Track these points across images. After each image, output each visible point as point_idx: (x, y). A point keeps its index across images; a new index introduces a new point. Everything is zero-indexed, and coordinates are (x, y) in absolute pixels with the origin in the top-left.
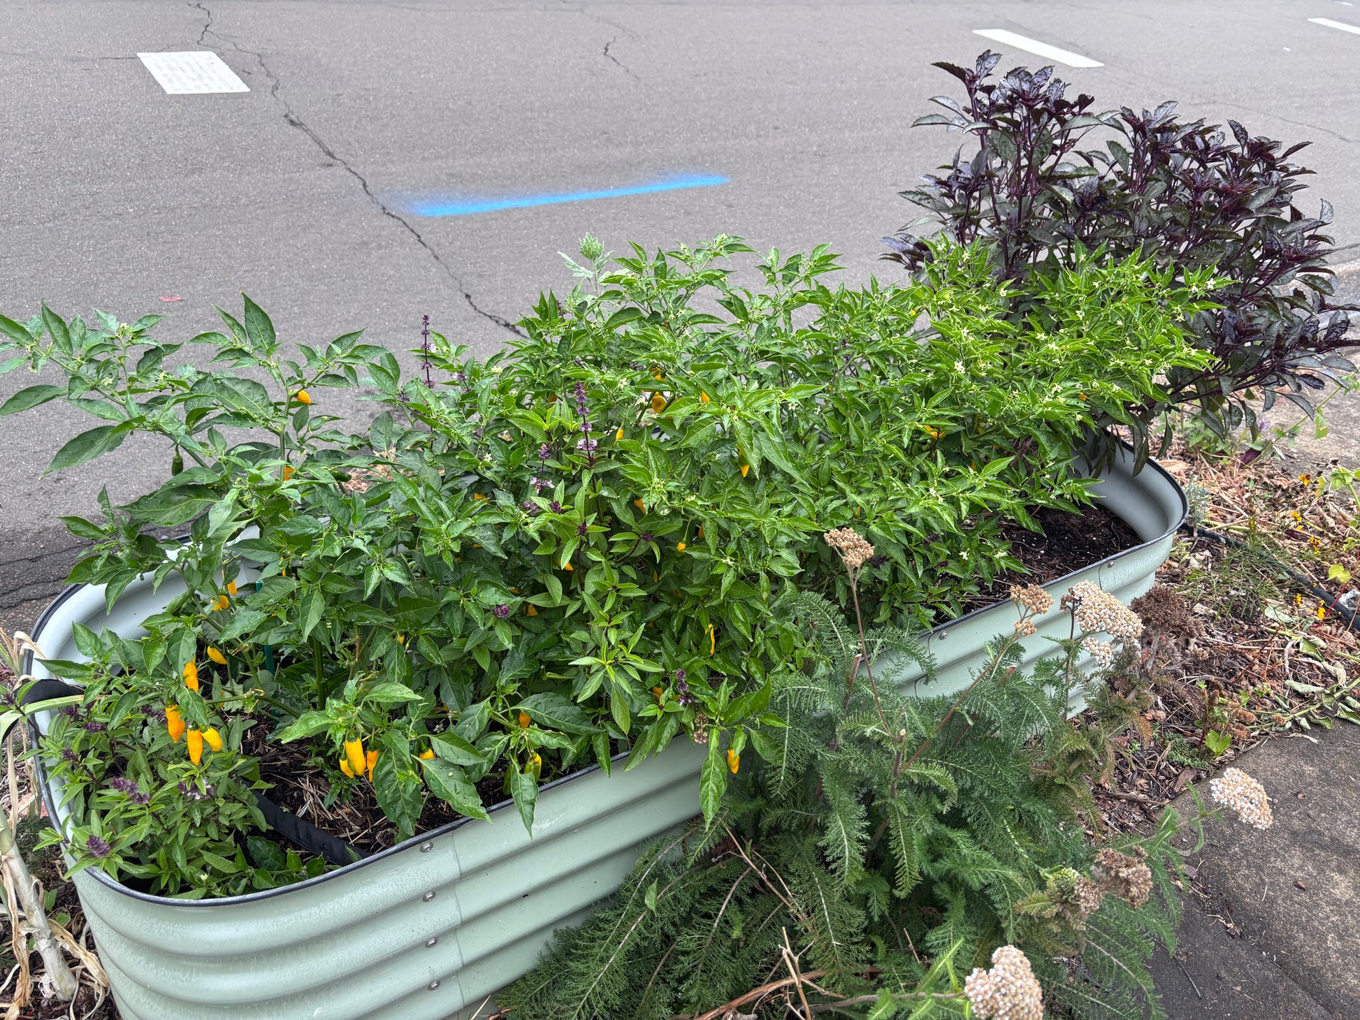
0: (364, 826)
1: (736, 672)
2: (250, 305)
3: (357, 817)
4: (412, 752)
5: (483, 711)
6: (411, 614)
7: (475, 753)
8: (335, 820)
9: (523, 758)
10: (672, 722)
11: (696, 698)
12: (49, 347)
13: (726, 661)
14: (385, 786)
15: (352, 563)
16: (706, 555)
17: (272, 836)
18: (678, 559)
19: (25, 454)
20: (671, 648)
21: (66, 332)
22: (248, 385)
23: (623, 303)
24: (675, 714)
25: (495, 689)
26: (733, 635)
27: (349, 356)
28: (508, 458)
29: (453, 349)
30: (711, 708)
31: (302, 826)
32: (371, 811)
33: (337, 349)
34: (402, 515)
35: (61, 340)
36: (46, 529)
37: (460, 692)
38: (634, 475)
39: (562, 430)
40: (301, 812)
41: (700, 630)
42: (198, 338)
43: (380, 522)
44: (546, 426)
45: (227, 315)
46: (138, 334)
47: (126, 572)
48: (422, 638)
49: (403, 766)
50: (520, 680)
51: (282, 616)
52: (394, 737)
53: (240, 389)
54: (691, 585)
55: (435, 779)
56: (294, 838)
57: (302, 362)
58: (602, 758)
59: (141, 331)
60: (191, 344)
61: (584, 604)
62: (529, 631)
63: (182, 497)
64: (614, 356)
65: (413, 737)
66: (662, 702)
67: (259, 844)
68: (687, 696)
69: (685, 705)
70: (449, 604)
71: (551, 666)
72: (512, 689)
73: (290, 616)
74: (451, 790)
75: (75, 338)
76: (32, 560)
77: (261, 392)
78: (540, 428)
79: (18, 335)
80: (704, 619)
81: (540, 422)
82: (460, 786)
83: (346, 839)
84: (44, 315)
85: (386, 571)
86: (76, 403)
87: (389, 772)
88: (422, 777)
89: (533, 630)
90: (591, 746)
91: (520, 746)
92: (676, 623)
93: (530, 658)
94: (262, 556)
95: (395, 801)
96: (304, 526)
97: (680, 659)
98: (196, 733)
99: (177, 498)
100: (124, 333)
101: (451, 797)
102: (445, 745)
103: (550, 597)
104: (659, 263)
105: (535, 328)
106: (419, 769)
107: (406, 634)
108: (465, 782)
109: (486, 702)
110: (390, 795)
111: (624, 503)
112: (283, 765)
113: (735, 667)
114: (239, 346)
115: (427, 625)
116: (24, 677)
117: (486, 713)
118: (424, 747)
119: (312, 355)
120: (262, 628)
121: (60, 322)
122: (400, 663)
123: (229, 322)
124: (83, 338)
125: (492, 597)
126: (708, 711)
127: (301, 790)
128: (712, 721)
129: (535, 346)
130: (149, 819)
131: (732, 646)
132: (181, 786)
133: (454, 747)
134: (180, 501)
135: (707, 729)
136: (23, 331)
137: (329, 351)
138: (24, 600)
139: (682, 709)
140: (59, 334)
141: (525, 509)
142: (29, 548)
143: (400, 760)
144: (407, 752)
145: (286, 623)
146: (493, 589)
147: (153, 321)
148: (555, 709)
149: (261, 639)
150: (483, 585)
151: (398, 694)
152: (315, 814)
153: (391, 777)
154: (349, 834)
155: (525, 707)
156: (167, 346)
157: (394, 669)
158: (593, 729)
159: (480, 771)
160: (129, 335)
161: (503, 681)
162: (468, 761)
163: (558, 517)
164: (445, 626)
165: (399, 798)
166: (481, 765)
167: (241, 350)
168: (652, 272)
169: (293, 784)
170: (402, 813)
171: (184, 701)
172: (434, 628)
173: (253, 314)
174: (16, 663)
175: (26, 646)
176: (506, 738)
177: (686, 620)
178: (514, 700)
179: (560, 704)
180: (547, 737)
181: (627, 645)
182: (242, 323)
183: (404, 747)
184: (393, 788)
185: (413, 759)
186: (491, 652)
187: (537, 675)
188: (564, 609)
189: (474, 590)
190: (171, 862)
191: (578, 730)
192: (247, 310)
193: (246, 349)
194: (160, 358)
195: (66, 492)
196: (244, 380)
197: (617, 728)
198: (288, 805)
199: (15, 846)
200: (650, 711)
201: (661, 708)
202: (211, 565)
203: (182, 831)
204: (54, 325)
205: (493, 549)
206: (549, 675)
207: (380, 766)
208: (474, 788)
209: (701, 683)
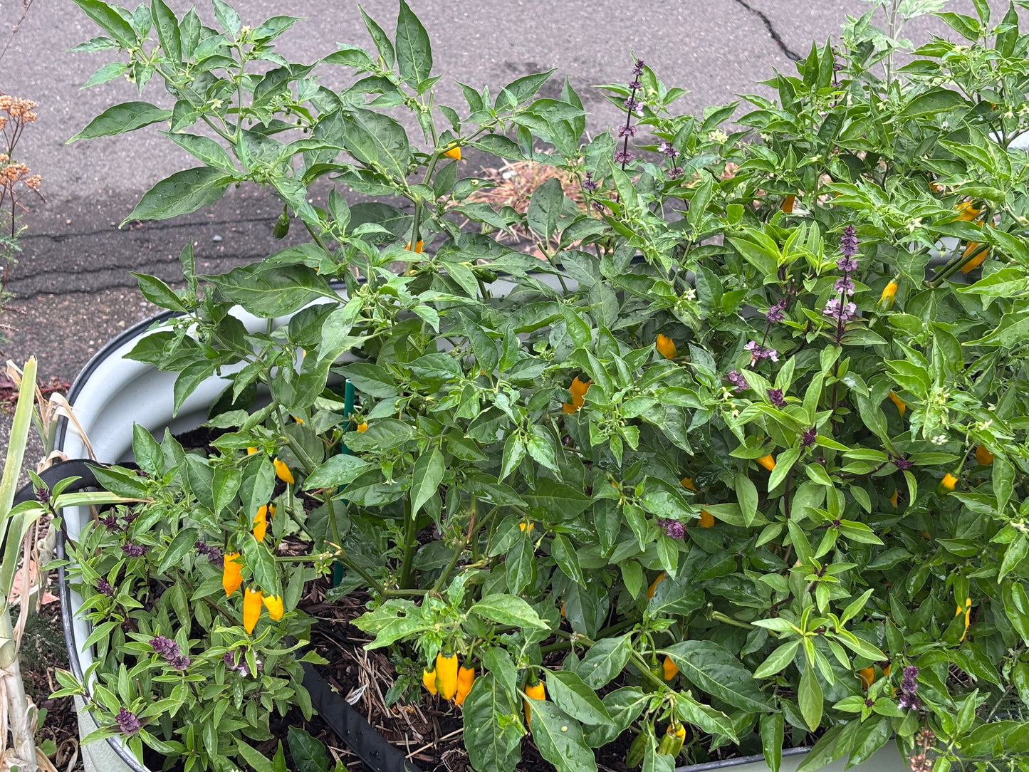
0: (428, 737)
1: (992, 677)
2: (407, 15)
3: (421, 721)
4: (518, 684)
5: (620, 650)
6: (550, 500)
7: (601, 709)
8: (393, 719)
9: (661, 731)
10: (882, 728)
11: (924, 704)
12: (153, 54)
13: (981, 657)
14: (477, 721)
15: (489, 426)
16: (988, 509)
17: (317, 727)
18: (940, 496)
19: (61, 85)
20: (900, 617)
21: (177, 33)
22: (385, 124)
23: (937, 80)
24: (889, 719)
25: (641, 621)
26: (999, 624)
27: (528, 114)
28: (717, 298)
29: (662, 93)
30: (944, 727)
31: (353, 717)
32: (440, 717)
33: (512, 99)
34: (564, 365)
35: (169, 43)
36: (76, 198)
37: (591, 609)
38: (906, 379)
39: (802, 266)
40: (354, 697)
41: (950, 603)
42: (333, 56)
43: (533, 371)
44: (782, 258)
45: (374, 24)
46: (262, 43)
47: (201, 363)
48: (558, 538)
49: (504, 700)
50: (675, 617)
51: (387, 472)
52: (498, 659)
53: (372, 128)
54: (950, 536)
55: (543, 731)
56: (339, 731)
57: (464, 112)
58: (769, 749)
59: (267, 39)
60: (325, 64)
61: (785, 531)
62: (699, 548)
63: (284, 279)
64: (904, 158)
65: (524, 665)
66: (872, 695)
67: (301, 739)
68: (912, 699)
69: (906, 710)
70: (602, 501)
71: (722, 603)
72: (662, 626)
73: (397, 474)
74: (561, 750)
75: (186, 41)
76: (56, 239)
77: (399, 138)
78: (773, 259)
79: (120, 32)
80: (960, 591)
81: (774, 250)
82: (575, 748)
83: (403, 748)
84: (153, 7)
85: (531, 445)
86: (178, 139)
87: (485, 705)
88: (525, 724)
89: (705, 547)
90: (757, 730)
91: (662, 711)
92: (914, 582)
93: (695, 586)
94: (376, 388)
95: (486, 744)
96: (438, 366)
97: (911, 639)
98: (258, 594)
99: (278, 279)
100: (244, 40)
101: (560, 761)
102: (563, 688)
103: (739, 511)
104: (1007, 28)
105: (793, 96)
106: (524, 710)
107: (538, 527)
108: (581, 744)
109: (625, 639)
110: (480, 735)
111: (877, 402)
112: (339, 624)
113: (992, 669)
114: (383, 72)
115: (569, 522)
116: (55, 454)
117: (624, 655)
118: (534, 679)
119: (477, 103)
120: (360, 481)
121: (172, 17)
122: (526, 566)
123: (375, 34)
124: (195, 44)
125: (663, 505)
126: (939, 727)
127: (357, 665)
128: (944, 747)
129: (788, 123)
130: (186, 690)
131: (995, 636)
132: (227, 658)
133: (574, 694)
134: (282, 285)
135: (933, 756)
136: (126, 27)
137: (500, 100)
138: (40, 292)
139: (901, 715)
140: (168, 34)
141: (728, 382)
142: (52, 222)
143: (501, 692)
144: (513, 686)
145: (390, 481)
146: (667, 494)
147: (282, 25)
148: (717, 666)
149: (354, 496)
150: (653, 483)
151: (519, 615)
152: (369, 703)
153: (486, 712)
154: (408, 743)
155: (677, 654)
156: (296, 67)
157: (515, 572)
158: (764, 707)
159: (604, 734)
160: (251, 44)
161: (653, 614)
162: (591, 719)
163: (777, 414)
164: (591, 528)
165: (491, 741)
166: (605, 728)
167: (385, 80)
168: (993, 40)
169: (347, 654)
170: (492, 762)
171: (252, 557)
172: (576, 528)
173: (409, 27)
174: (47, 429)
175: (61, 411)
176: (645, 698)
177: (931, 581)
178: (664, 641)
179: (725, 662)
180: (703, 714)
181: (839, 613)
182: (392, 39)
183: (510, 677)
184: (486, 726)
185: (519, 696)
186: (645, 569)
187: (700, 613)
188: (756, 531)
189: (640, 489)
190: (199, 745)
191: (743, 703)
192: (401, 20)
193: (392, 78)
194: (285, 83)
195: (104, 150)
196: (380, 116)
197: (798, 714)
198: (339, 683)
199: (17, 663)
200: (851, 704)
201: (869, 704)
202: (310, 385)
203: (220, 710)
204: (163, 21)
205: (675, 436)
206: (716, 615)
207: (476, 694)
208: (592, 756)
209: (937, 684)
